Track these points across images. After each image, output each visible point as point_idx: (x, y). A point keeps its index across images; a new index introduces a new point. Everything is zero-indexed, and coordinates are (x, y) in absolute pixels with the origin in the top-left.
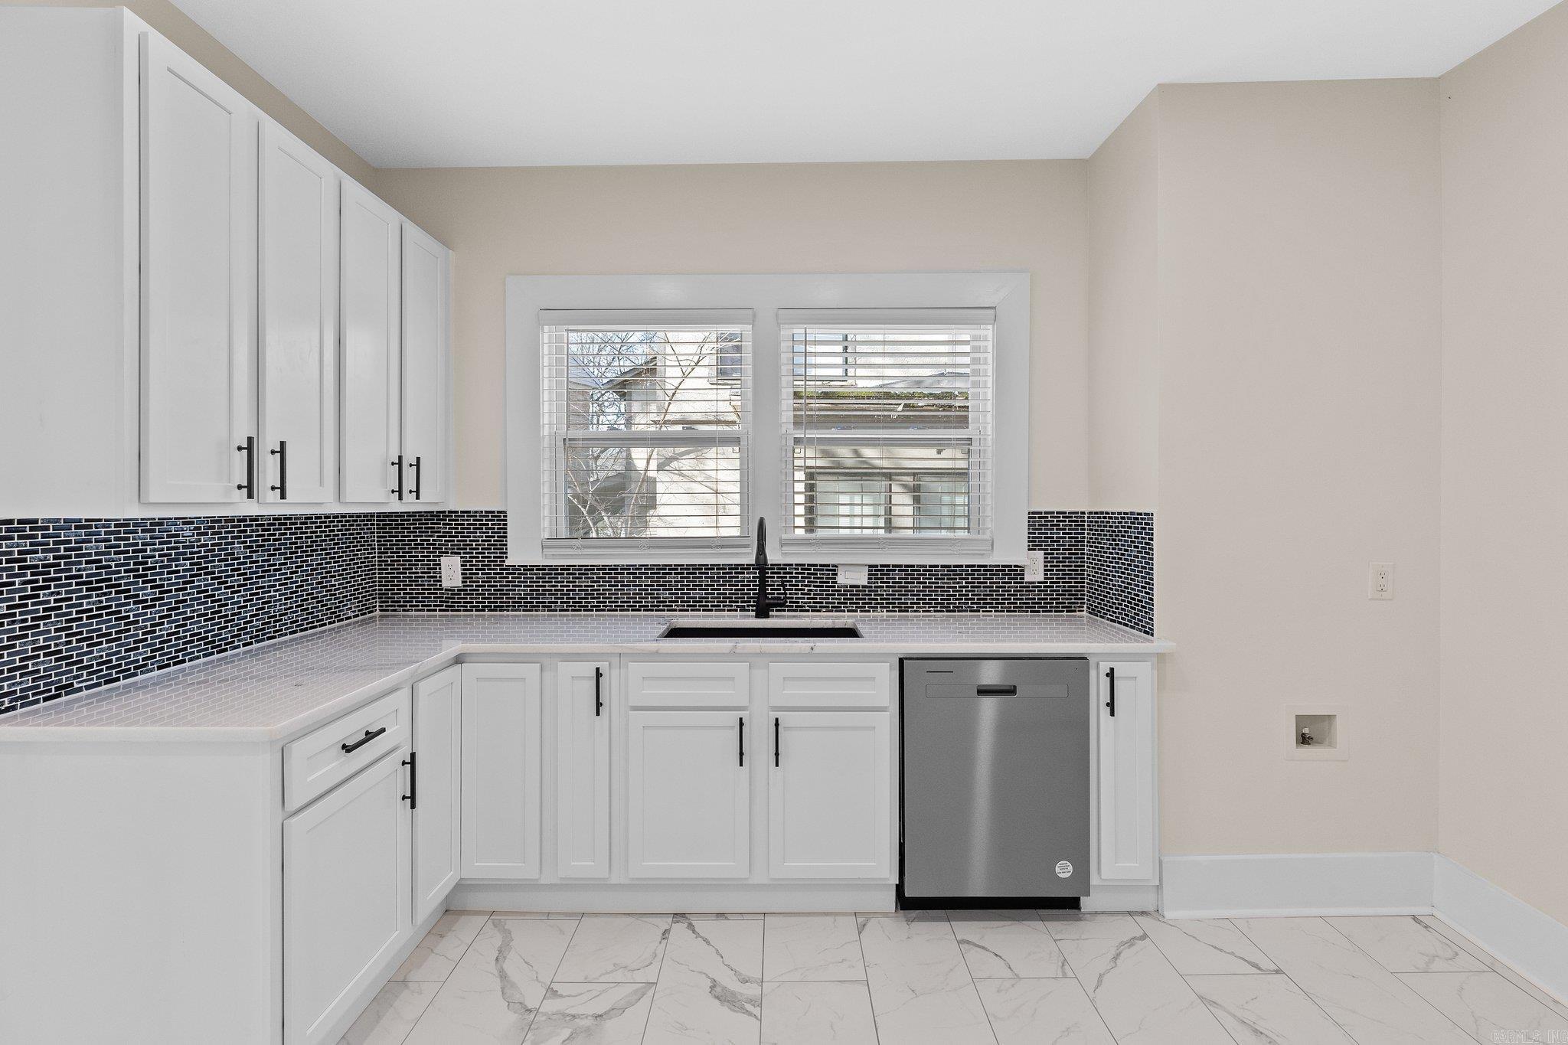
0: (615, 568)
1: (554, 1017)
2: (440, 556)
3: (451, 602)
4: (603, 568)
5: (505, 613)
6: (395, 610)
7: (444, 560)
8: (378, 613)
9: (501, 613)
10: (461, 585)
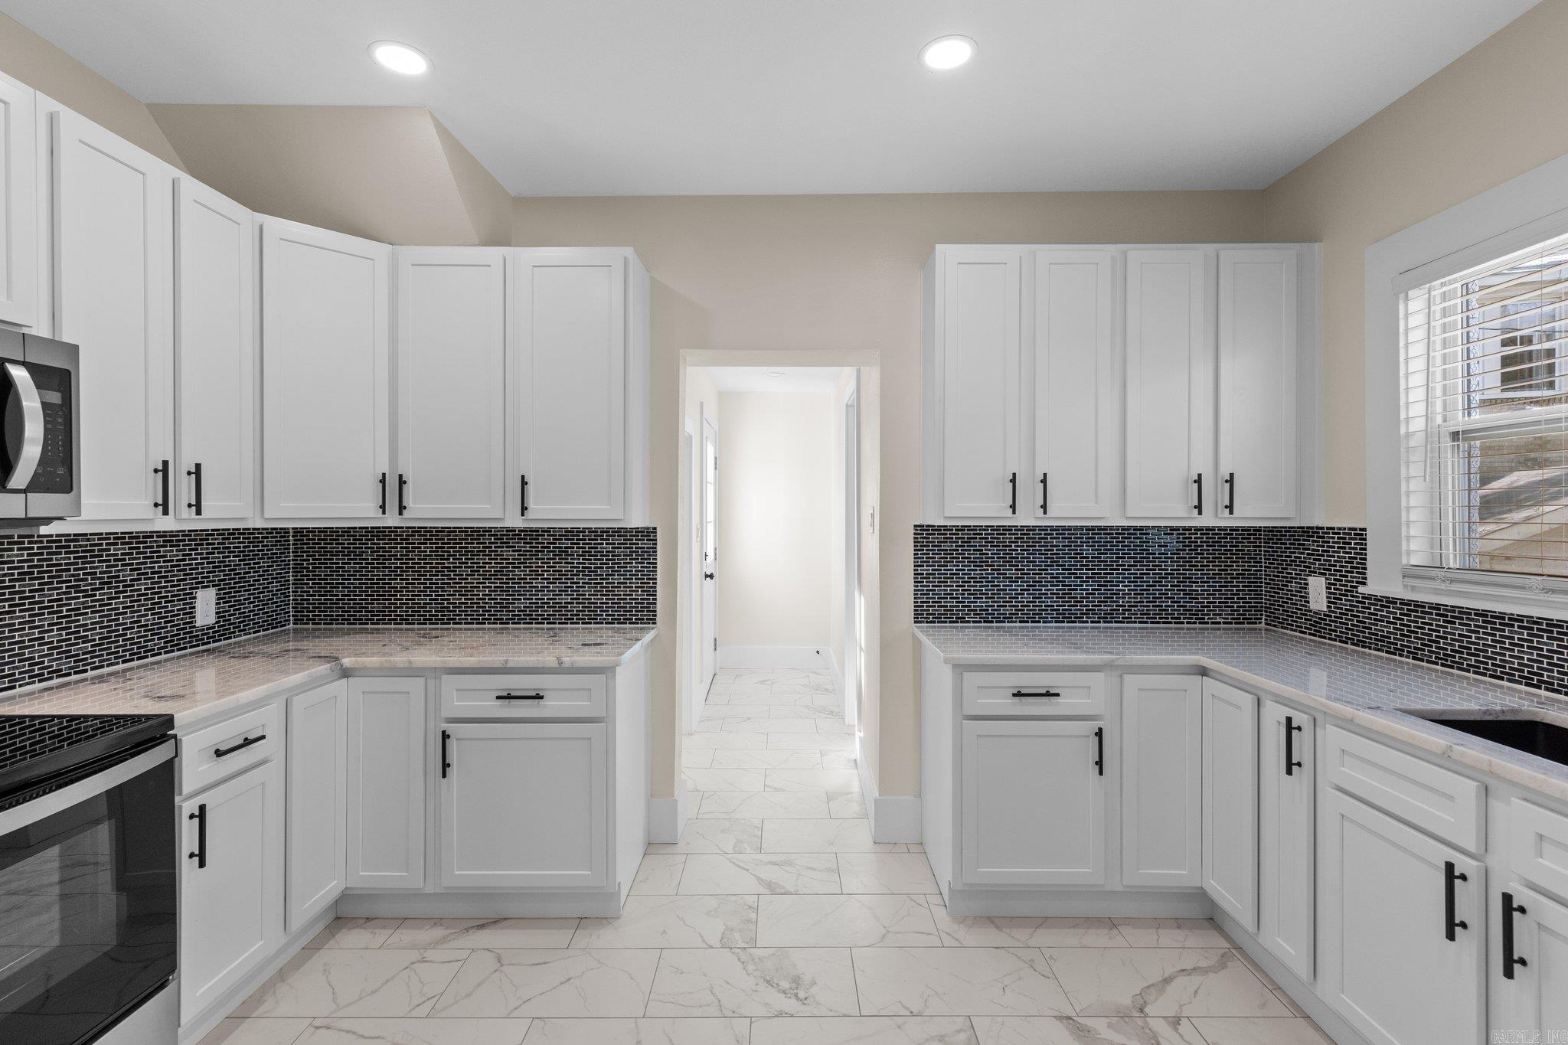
0: (1500, 616)
1: (1147, 1031)
2: (1308, 575)
3: (1318, 628)
4: (1483, 614)
5: (1367, 650)
6: (1275, 626)
7: (1311, 580)
8: (1263, 625)
9: (1363, 650)
10: (1325, 609)
